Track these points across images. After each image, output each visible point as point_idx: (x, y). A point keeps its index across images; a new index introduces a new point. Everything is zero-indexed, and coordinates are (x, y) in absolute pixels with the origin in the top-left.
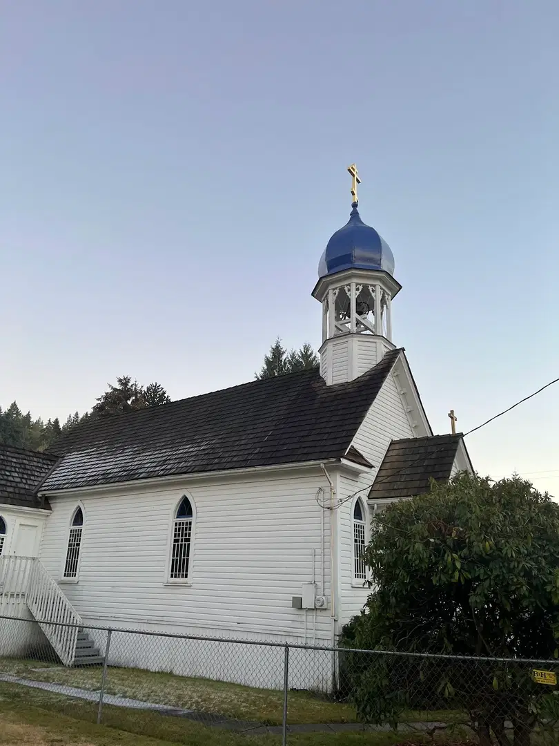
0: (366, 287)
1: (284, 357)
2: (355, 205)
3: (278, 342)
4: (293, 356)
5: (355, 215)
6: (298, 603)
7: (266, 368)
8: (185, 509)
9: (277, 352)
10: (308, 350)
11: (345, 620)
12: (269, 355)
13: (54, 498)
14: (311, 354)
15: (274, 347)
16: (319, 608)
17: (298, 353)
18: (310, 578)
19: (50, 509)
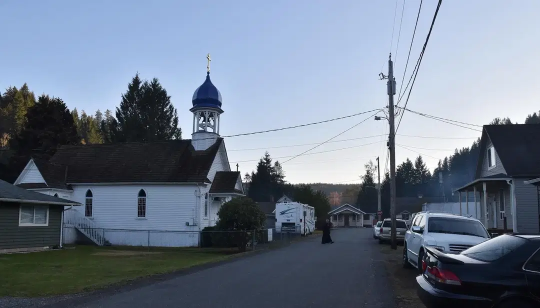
0: (212, 113)
1: (141, 85)
2: (208, 73)
3: (137, 75)
4: (146, 84)
5: (208, 77)
6: (187, 224)
7: (129, 90)
8: (142, 193)
9: (136, 81)
10: (156, 82)
11: (202, 228)
12: (131, 82)
13: (75, 185)
14: (158, 84)
15: (134, 77)
16: (194, 225)
17: (149, 83)
18: (192, 217)
19: (72, 190)
